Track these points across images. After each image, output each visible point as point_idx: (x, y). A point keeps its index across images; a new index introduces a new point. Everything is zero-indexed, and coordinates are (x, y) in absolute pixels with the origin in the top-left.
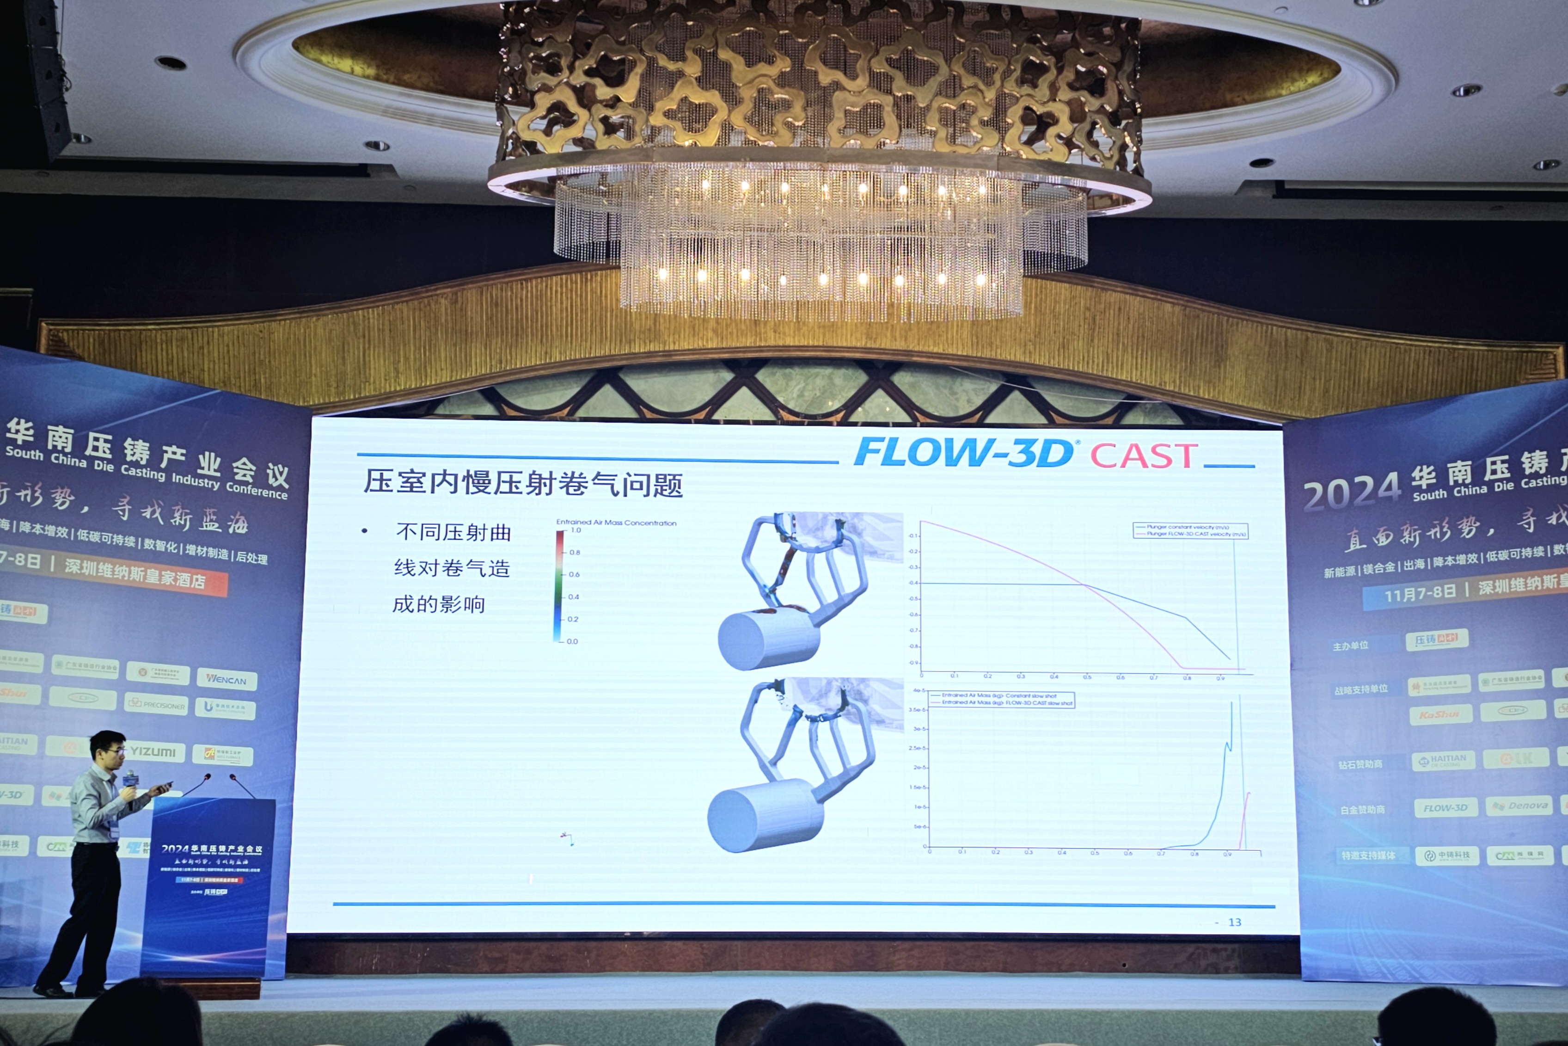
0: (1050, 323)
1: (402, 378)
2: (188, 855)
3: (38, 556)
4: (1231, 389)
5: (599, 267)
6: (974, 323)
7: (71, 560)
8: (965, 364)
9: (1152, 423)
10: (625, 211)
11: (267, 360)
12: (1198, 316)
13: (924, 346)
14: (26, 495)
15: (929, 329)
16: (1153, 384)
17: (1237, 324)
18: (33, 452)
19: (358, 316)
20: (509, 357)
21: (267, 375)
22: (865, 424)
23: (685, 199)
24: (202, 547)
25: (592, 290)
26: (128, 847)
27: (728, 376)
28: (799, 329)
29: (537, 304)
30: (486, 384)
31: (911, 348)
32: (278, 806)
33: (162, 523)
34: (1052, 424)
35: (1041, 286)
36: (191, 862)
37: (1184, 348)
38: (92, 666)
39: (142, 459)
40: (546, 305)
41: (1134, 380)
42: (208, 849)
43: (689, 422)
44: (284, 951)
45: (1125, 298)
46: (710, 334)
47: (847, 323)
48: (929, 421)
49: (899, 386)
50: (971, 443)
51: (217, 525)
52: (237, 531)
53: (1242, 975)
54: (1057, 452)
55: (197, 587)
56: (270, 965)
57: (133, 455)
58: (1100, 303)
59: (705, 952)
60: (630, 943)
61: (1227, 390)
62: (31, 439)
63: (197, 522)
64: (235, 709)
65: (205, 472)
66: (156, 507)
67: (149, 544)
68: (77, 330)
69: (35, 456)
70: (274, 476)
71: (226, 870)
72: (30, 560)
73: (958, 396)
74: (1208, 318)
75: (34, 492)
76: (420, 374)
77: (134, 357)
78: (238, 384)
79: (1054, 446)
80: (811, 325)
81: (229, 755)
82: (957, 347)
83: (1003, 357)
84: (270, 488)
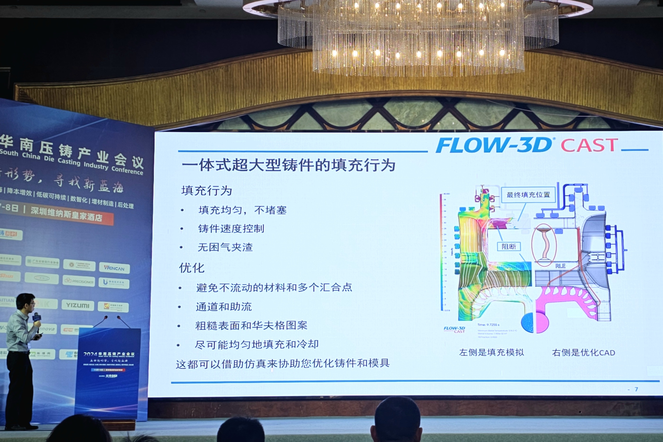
0: (539, 76)
1: (201, 111)
2: (97, 357)
3: (17, 206)
4: (636, 109)
5: (301, 51)
6: (499, 76)
7: (34, 208)
8: (494, 98)
9: (594, 128)
10: (314, 20)
11: (131, 103)
12: (618, 71)
13: (472, 89)
14: (10, 174)
15: (475, 80)
16: (594, 107)
17: (639, 74)
18: (13, 152)
19: (177, 78)
20: (255, 99)
21: (131, 111)
22: (442, 131)
23: (346, 13)
24: (100, 200)
25: (298, 63)
26: (67, 354)
27: (369, 107)
28: (406, 82)
29: (269, 71)
30: (243, 113)
31: (465, 90)
32: (142, 333)
33: (79, 188)
34: (540, 129)
35: (534, 56)
36: (98, 361)
37: (610, 87)
38: (46, 262)
39: (68, 155)
40: (274, 71)
41: (584, 105)
42: (107, 354)
43: (349, 131)
44: (146, 406)
45: (579, 62)
46: (360, 85)
47: (431, 77)
48: (475, 129)
49: (459, 111)
50: (497, 140)
51: (107, 189)
52: (118, 191)
53: (642, 417)
54: (543, 144)
55: (98, 220)
56: (140, 414)
57: (64, 153)
58: (566, 64)
59: (362, 406)
60: (323, 401)
61: (633, 109)
62: (12, 145)
63: (97, 187)
64: (119, 283)
65: (101, 161)
66: (76, 180)
67: (73, 198)
68: (34, 88)
69: (14, 154)
70: (136, 163)
71: (116, 365)
72: (13, 208)
73: (490, 115)
74: (623, 71)
75: (14, 172)
76: (210, 109)
77: (63, 102)
78: (116, 115)
79: (541, 141)
80: (412, 80)
81: (116, 307)
82: (490, 89)
83: (514, 94)
84: (134, 169)
